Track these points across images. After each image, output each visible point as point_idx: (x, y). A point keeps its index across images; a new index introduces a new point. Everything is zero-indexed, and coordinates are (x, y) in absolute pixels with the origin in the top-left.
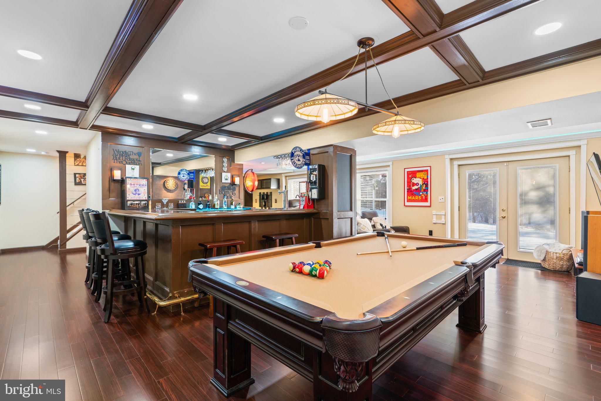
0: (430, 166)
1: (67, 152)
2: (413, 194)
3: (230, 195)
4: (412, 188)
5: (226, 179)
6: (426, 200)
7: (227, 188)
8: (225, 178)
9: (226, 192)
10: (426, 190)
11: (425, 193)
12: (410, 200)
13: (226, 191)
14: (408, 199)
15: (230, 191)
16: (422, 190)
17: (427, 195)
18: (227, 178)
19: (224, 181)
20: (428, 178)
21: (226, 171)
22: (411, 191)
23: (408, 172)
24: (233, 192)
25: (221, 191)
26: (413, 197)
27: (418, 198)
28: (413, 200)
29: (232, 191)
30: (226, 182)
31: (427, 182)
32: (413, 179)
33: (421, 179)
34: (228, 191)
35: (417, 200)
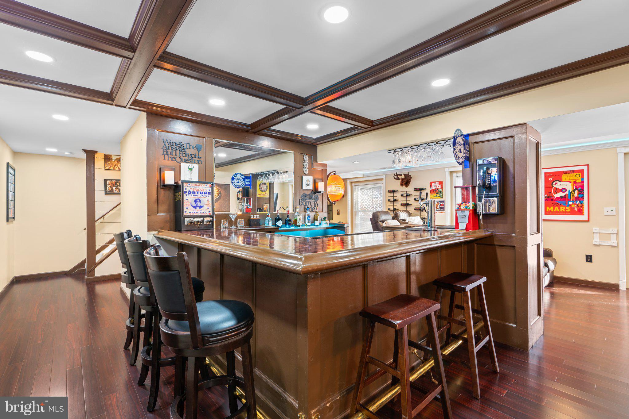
0: (588, 165)
1: (96, 152)
2: (556, 204)
3: (312, 206)
4: (554, 195)
5: (308, 185)
6: (580, 212)
7: (308, 197)
8: (307, 183)
9: (307, 203)
10: (580, 199)
11: (578, 202)
12: (550, 211)
13: (307, 201)
14: (547, 211)
15: (311, 201)
16: (573, 198)
17: (582, 205)
18: (309, 183)
19: (305, 187)
20: (583, 182)
21: (307, 173)
22: (553, 200)
23: (546, 173)
24: (316, 202)
25: (301, 201)
26: (557, 207)
27: (566, 209)
28: (557, 212)
29: (314, 201)
30: (308, 188)
31: (583, 187)
32: (556, 184)
33: (571, 182)
34: (310, 201)
35: (563, 212)
